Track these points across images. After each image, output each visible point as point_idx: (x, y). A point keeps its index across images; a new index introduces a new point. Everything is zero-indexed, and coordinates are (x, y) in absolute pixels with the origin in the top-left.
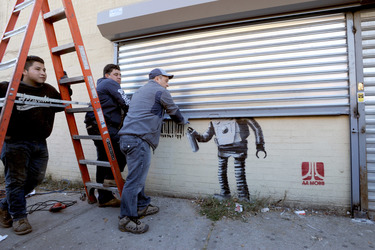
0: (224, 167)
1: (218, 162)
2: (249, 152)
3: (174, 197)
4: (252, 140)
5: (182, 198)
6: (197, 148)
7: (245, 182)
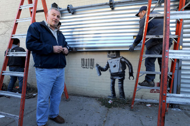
0: (113, 83)
1: (110, 81)
2: (125, 77)
3: (88, 97)
4: (127, 71)
5: (92, 97)
6: (100, 74)
7: (123, 91)
